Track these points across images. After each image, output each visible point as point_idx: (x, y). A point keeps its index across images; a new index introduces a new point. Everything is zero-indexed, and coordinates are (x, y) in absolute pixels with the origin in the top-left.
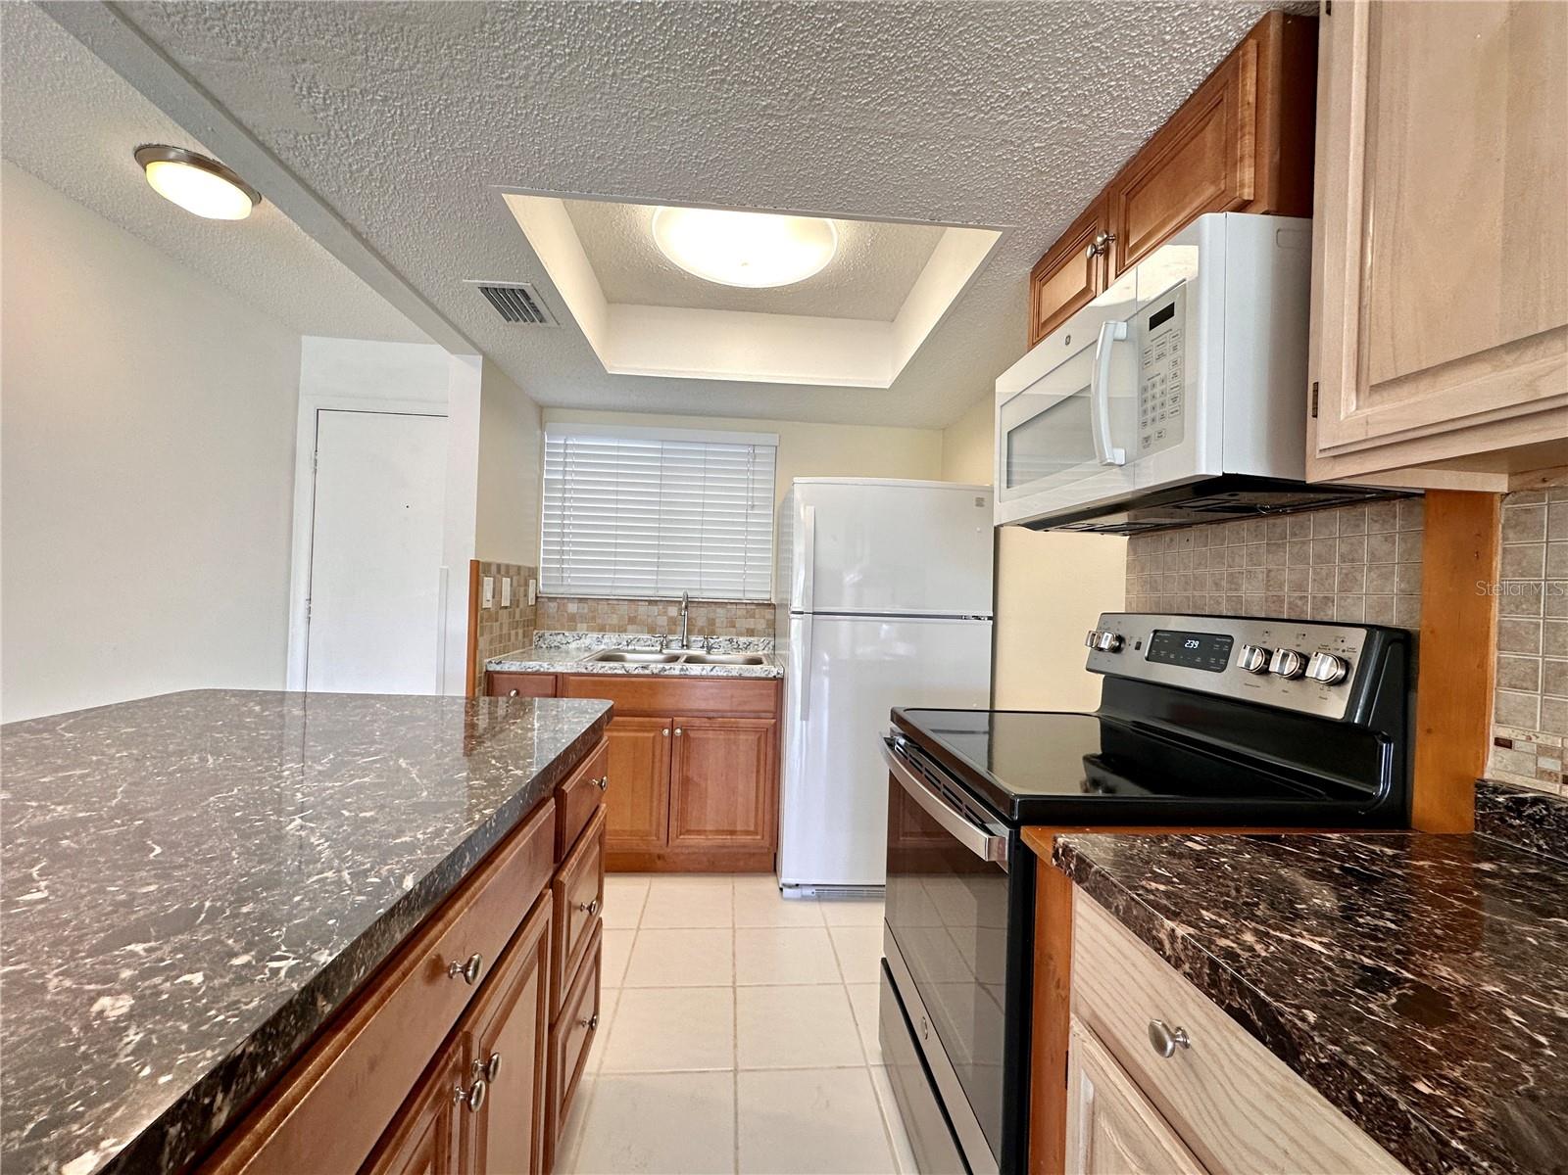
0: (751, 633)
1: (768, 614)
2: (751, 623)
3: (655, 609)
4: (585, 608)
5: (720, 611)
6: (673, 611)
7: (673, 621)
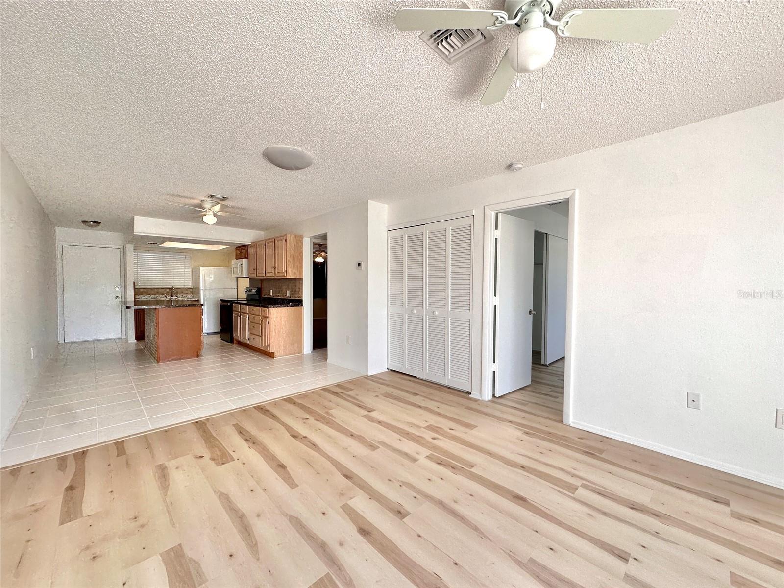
0: (187, 294)
1: (191, 290)
2: (187, 292)
3: (163, 290)
4: (145, 290)
5: (180, 290)
6: (168, 290)
7: (167, 292)
